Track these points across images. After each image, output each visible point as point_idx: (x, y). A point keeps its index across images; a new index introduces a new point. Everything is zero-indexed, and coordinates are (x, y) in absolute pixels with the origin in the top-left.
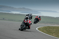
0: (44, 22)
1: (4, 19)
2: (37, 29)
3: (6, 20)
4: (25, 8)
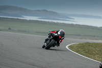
0: (79, 35)
1: (10, 29)
2: (67, 47)
4: (46, 11)
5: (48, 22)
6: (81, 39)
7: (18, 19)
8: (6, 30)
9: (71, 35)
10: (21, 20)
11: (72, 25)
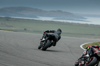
0: (94, 35)
1: (25, 29)
2: (81, 46)
3: (29, 31)
4: (61, 11)
5: (63, 22)
6: (96, 38)
7: (33, 20)
8: (21, 31)
9: (85, 34)
10: (37, 20)
11: (87, 25)
